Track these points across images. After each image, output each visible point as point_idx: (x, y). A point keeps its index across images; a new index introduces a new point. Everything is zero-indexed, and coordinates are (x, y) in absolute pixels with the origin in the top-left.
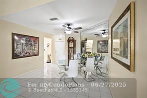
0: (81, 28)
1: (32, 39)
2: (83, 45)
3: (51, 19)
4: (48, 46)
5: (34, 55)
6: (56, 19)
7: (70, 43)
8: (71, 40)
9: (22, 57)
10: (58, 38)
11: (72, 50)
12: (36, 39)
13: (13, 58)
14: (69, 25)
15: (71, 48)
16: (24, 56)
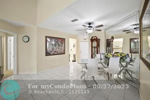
0: (102, 26)
1: (60, 40)
2: (109, 43)
3: (72, 21)
4: (74, 46)
5: (61, 54)
6: (76, 20)
7: (94, 43)
8: (94, 40)
9: (52, 55)
10: (83, 38)
11: (96, 49)
12: (63, 40)
13: (46, 55)
14: (90, 24)
15: (95, 47)
16: (54, 55)
